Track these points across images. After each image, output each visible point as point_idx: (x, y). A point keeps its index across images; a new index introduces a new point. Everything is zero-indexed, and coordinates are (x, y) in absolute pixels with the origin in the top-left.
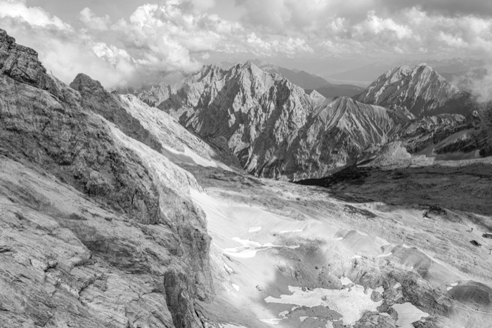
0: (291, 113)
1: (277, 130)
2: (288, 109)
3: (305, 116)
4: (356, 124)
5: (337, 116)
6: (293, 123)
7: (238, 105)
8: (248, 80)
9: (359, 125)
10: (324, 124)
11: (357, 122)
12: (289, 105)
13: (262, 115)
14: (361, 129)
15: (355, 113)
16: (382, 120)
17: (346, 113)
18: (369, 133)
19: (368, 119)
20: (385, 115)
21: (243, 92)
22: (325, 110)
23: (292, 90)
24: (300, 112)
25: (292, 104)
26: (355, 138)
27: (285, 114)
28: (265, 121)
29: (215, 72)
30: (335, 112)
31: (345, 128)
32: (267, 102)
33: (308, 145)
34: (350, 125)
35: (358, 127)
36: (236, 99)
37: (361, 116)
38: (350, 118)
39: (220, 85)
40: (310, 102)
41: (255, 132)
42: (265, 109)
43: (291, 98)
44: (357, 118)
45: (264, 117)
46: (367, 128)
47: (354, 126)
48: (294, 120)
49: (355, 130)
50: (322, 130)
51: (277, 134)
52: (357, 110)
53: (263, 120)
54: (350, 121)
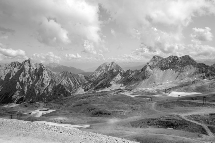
0: (43, 80)
1: (36, 87)
2: (42, 78)
3: (49, 80)
4: (70, 82)
5: (62, 79)
6: (44, 83)
7: (22, 78)
8: (28, 66)
9: (72, 82)
10: (56, 83)
11: (71, 81)
12: (42, 76)
13: (31, 82)
14: (72, 84)
15: (70, 77)
16: (82, 80)
17: (66, 78)
18: (75, 85)
19: (76, 80)
20: (83, 78)
21: (25, 72)
22: (58, 77)
23: (44, 69)
24: (47, 79)
25: (44, 75)
26: (69, 88)
27: (40, 80)
28: (32, 84)
29: (17, 64)
30: (62, 78)
31: (65, 84)
32: (33, 75)
33: (48, 93)
34: (67, 82)
35: (70, 83)
36: (21, 75)
37: (73, 79)
38: (68, 80)
39: (16, 70)
40: (53, 74)
41: (27, 89)
42: (32, 79)
43: (44, 73)
44: (71, 80)
45: (32, 82)
46: (75, 83)
47: (69, 83)
48: (44, 82)
49: (69, 85)
50: (55, 85)
51: (36, 89)
52: (71, 76)
53: (31, 83)
54: (68, 81)
